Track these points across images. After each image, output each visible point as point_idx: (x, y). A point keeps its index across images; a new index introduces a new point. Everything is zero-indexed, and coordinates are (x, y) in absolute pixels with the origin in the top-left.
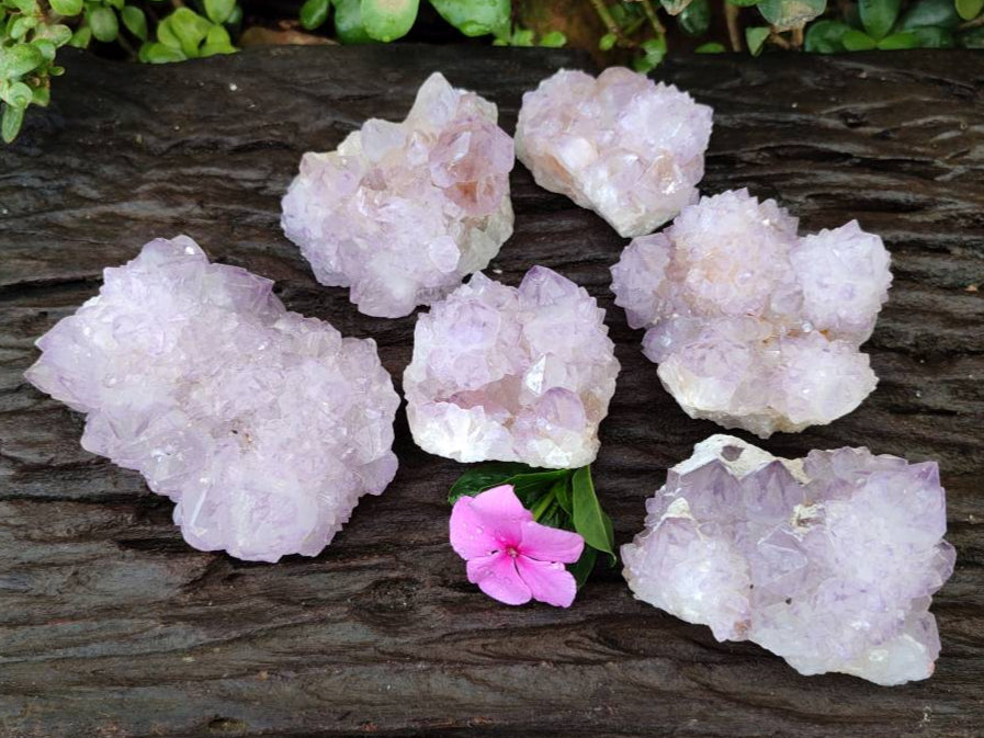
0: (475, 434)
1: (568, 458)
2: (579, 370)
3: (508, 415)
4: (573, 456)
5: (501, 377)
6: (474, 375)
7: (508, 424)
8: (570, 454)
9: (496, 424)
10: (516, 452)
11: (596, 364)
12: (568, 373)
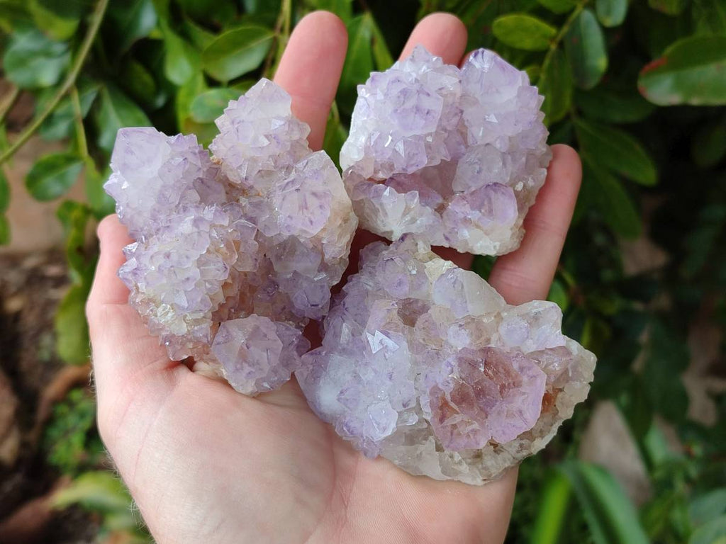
0: (408, 218)
1: (495, 247)
2: (514, 160)
3: (440, 201)
4: (500, 246)
5: (437, 162)
6: (413, 162)
7: (441, 209)
8: (497, 244)
9: (429, 210)
10: (447, 239)
11: (530, 154)
12: (504, 164)
